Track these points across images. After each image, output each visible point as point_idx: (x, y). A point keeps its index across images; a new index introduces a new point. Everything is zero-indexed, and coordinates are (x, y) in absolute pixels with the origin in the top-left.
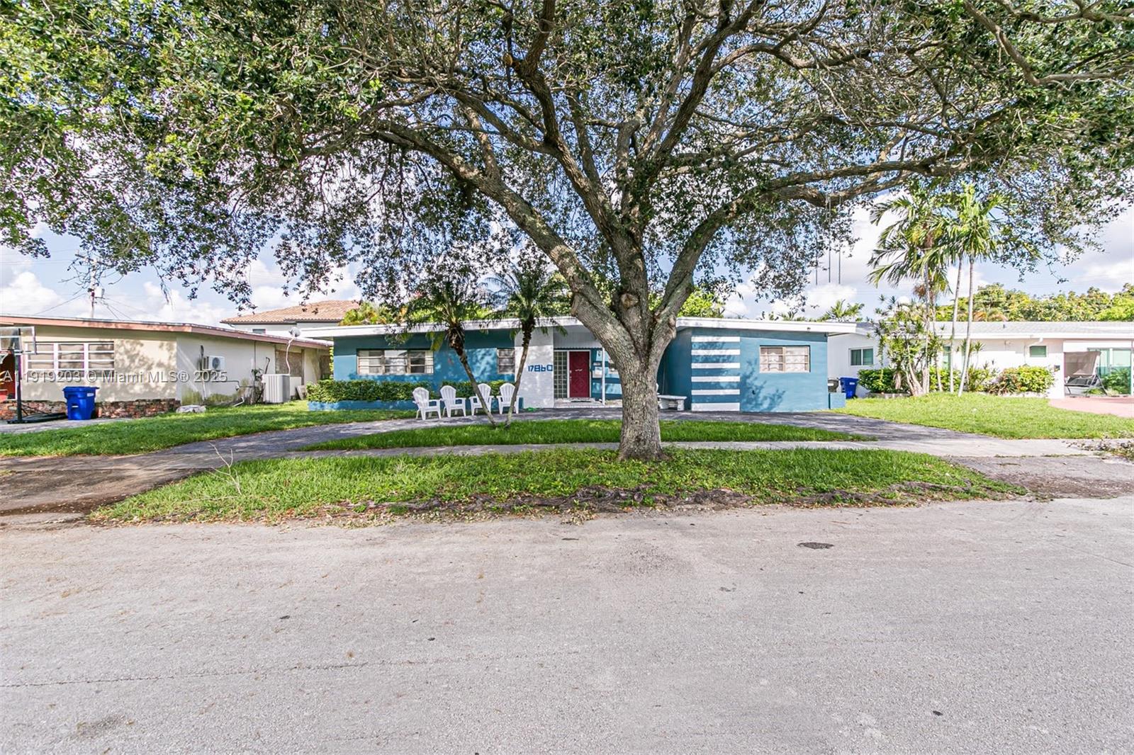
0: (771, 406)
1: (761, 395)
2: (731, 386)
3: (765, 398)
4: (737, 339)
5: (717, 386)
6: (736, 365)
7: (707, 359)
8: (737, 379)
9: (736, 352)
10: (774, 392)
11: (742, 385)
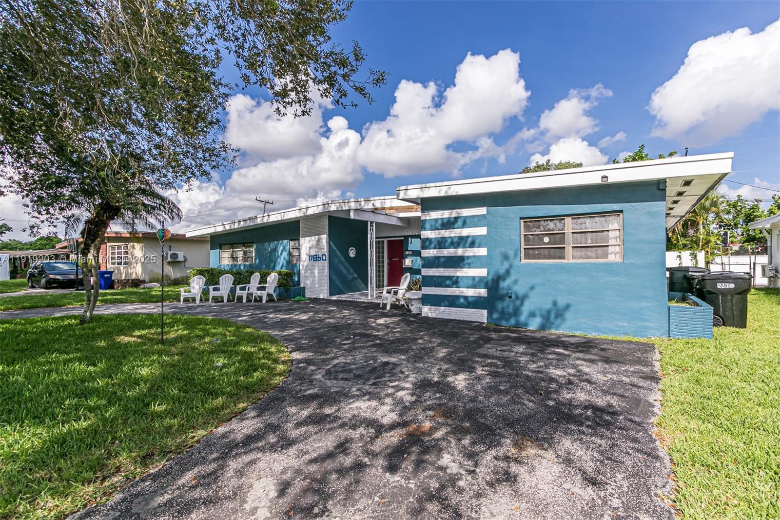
0: (543, 327)
1: (526, 308)
2: (475, 283)
3: (532, 315)
4: (483, 211)
5: (455, 282)
6: (483, 251)
7: (441, 243)
8: (482, 272)
9: (482, 231)
10: (548, 306)
11: (493, 284)
